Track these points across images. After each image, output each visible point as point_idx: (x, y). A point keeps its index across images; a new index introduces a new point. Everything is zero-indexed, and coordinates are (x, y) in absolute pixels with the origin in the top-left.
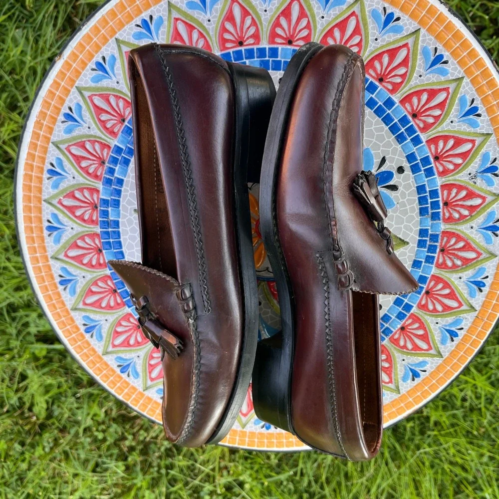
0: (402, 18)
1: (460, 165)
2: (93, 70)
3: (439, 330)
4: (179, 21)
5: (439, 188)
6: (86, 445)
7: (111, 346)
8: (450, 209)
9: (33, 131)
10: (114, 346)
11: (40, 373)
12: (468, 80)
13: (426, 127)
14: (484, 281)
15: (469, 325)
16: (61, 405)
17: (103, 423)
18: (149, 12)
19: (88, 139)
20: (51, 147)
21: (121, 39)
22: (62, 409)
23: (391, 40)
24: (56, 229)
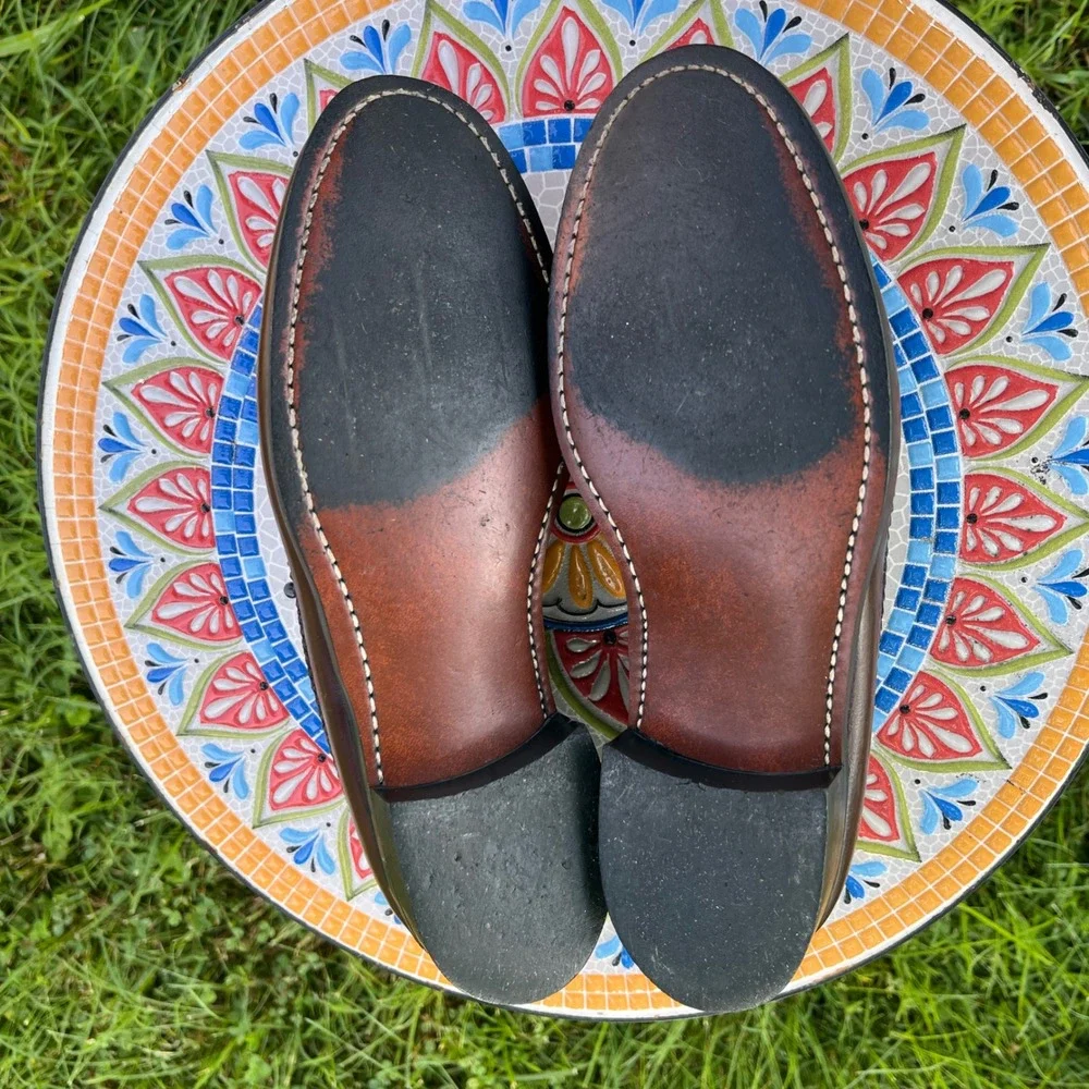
0: (927, 96)
1: (1014, 436)
2: (248, 120)
3: (919, 799)
4: (443, 41)
5: (961, 480)
6: (141, 933)
7: (197, 718)
8: (980, 532)
9: (104, 233)
10: (205, 719)
11: (69, 762)
12: (1058, 253)
13: (950, 343)
14: (1036, 703)
15: (991, 797)
16: (103, 837)
17: (185, 891)
18: (383, 14)
19: (214, 266)
20: (136, 272)
21: (316, 62)
22: (103, 846)
23: (898, 142)
24: (121, 447)
